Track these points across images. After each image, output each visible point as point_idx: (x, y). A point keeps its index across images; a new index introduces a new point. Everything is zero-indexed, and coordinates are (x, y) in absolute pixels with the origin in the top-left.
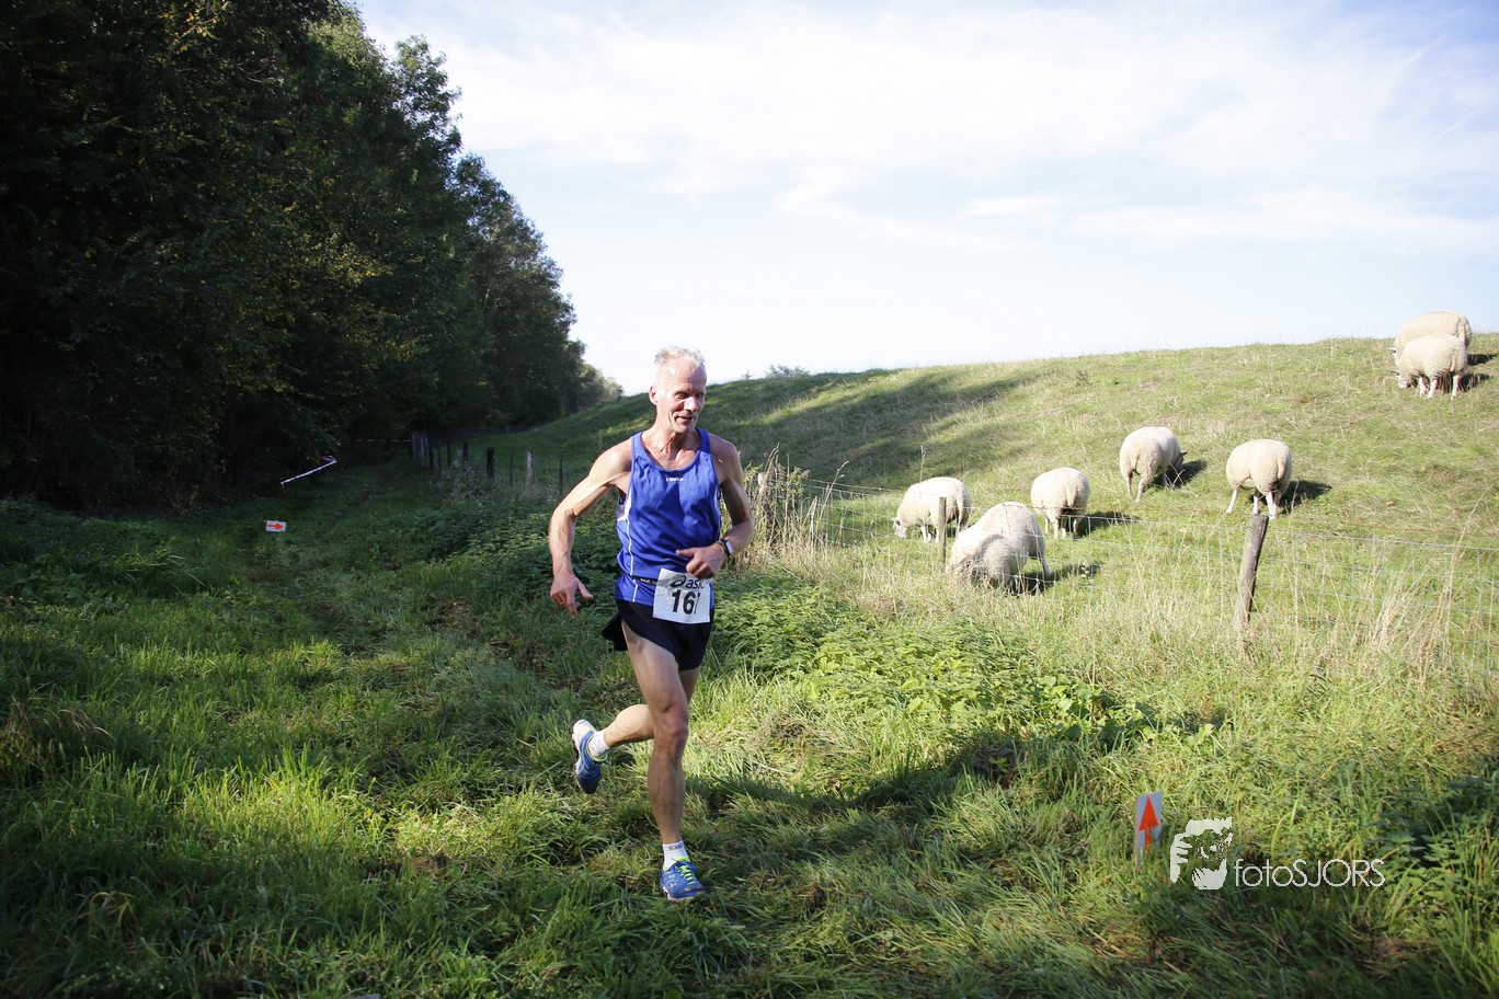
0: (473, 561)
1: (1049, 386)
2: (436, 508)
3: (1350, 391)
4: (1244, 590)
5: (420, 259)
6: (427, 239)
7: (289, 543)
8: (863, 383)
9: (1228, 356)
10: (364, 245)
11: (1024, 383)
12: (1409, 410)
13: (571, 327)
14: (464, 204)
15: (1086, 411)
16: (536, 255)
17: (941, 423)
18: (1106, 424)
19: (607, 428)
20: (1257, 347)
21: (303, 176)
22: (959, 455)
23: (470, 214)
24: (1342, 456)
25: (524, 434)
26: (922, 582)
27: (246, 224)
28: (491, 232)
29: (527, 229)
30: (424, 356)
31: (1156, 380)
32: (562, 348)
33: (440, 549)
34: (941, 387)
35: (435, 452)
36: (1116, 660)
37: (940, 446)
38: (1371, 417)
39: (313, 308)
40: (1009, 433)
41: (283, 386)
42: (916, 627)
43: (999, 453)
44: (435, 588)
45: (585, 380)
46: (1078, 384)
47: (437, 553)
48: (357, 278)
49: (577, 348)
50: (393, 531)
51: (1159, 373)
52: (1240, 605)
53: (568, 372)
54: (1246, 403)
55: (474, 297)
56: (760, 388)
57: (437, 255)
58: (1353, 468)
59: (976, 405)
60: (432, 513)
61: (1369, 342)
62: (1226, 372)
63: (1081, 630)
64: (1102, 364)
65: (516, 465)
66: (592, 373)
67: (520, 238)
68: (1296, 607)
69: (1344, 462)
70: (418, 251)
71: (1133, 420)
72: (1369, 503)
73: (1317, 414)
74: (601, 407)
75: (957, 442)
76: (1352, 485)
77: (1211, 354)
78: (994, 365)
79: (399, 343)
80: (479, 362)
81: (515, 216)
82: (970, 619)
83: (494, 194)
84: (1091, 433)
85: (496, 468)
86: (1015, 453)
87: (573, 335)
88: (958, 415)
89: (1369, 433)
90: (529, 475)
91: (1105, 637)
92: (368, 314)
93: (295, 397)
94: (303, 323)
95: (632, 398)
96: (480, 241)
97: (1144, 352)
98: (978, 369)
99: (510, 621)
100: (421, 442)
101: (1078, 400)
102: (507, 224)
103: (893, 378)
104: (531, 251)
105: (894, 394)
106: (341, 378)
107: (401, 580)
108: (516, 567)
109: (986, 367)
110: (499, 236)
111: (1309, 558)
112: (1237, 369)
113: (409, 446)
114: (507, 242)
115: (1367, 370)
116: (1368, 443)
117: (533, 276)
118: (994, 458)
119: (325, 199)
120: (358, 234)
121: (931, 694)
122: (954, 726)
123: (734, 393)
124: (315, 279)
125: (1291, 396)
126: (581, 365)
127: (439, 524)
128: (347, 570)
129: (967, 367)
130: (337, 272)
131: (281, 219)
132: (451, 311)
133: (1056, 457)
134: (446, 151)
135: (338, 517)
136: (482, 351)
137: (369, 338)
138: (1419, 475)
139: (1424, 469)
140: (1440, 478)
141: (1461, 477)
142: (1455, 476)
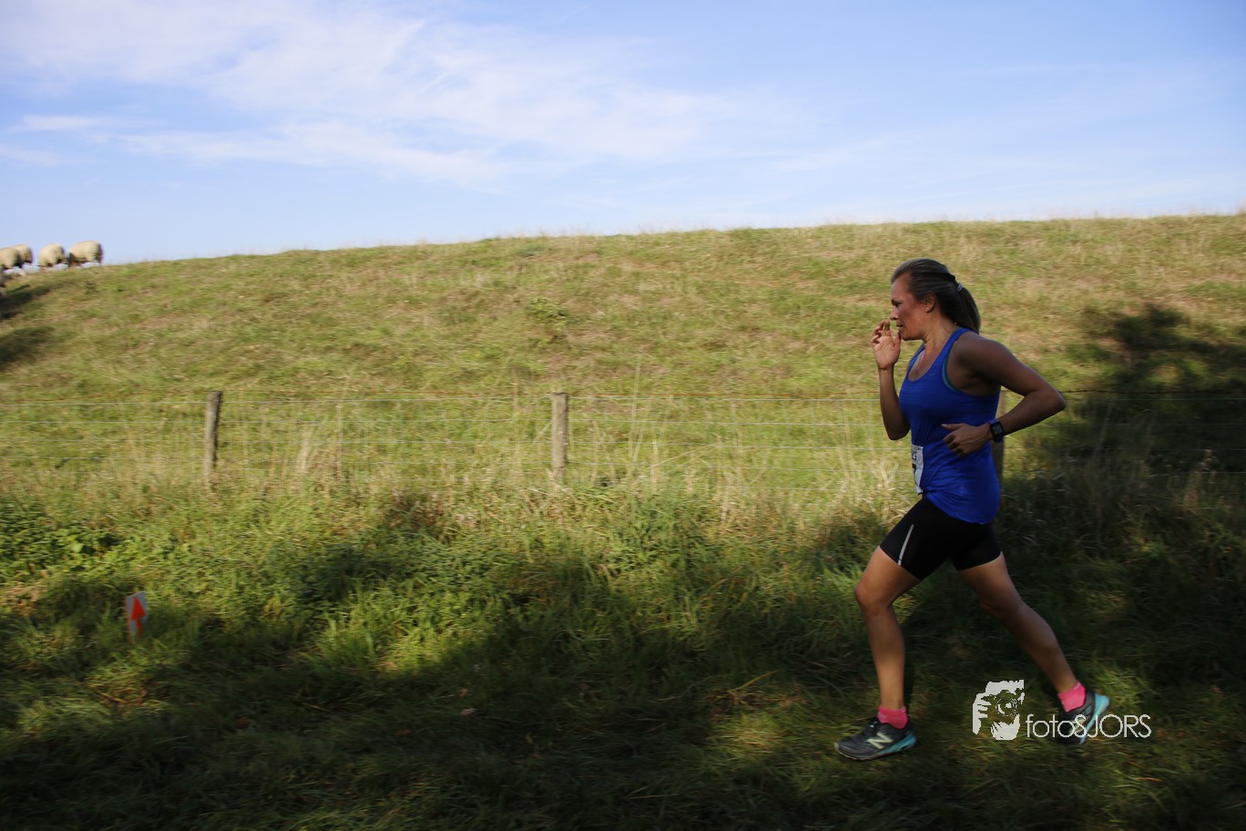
1: (62, 295)
4: (209, 446)
31: (153, 287)
36: (117, 509)
46: (88, 293)
51: (155, 281)
52: (207, 458)
62: (209, 280)
63: (90, 492)
72: (312, 374)
138: (346, 351)
139: (348, 347)
140: (360, 352)
141: (374, 351)
142: (369, 350)
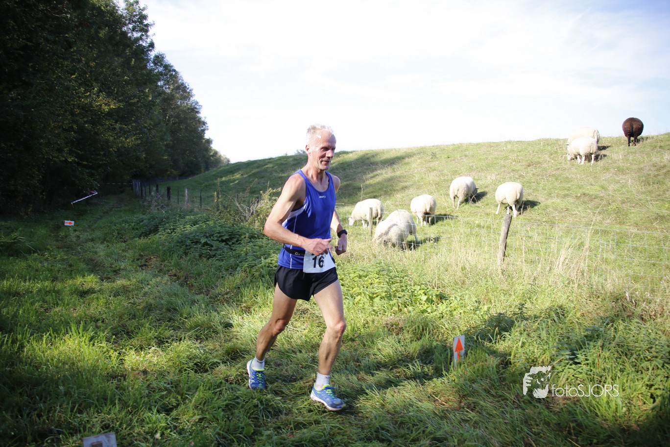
0: (160, 238)
1: (419, 158)
2: (144, 214)
3: (549, 161)
4: (502, 247)
5: (136, 100)
6: (139, 91)
7: (75, 231)
8: (337, 157)
9: (497, 146)
10: (109, 94)
11: (408, 157)
12: (574, 170)
13: (206, 132)
14: (156, 75)
15: (435, 170)
16: (189, 99)
17: (371, 175)
18: (444, 175)
19: (222, 177)
20: (510, 142)
21: (80, 61)
22: (380, 189)
23: (159, 80)
24: (545, 190)
25: (185, 180)
26: (362, 245)
27: (53, 83)
28: (169, 88)
29: (185, 87)
30: (138, 145)
31: (466, 156)
32: (202, 142)
33: (145, 233)
34: (372, 159)
35: (144, 189)
36: (446, 278)
37: (371, 185)
38: (558, 172)
39: (86, 122)
40: (402, 179)
41: (72, 158)
42: (360, 265)
43: (397, 188)
44: (143, 250)
45: (213, 156)
46: (432, 158)
47: (144, 234)
48: (106, 109)
49: (209, 142)
50: (124, 225)
51: (467, 153)
52: (500, 254)
53: (205, 152)
54: (505, 166)
55: (161, 118)
56: (291, 159)
57: (144, 98)
58: (550, 194)
59: (387, 167)
60: (142, 216)
61: (557, 140)
62: (496, 153)
63: (432, 266)
64: (443, 149)
65: (180, 193)
66: (216, 153)
67: (183, 91)
68: (524, 255)
69: (546, 192)
70: (135, 96)
71: (456, 173)
72: (556, 210)
73: (535, 171)
74: (220, 168)
75: (378, 183)
76: (549, 202)
77: (490, 145)
78: (395, 149)
79: (126, 139)
80: (164, 148)
81: (180, 81)
82: (382, 261)
83: (170, 71)
84: (437, 179)
85: (171, 196)
86: (404, 188)
87: (207, 135)
88: (379, 172)
89: (556, 179)
90: (186, 199)
91: (442, 268)
92: (112, 125)
93: (78, 164)
94: (81, 129)
95: (234, 164)
96: (164, 92)
97: (461, 144)
98: (388, 151)
99: (177, 265)
100: (137, 184)
101: (432, 165)
102: (176, 85)
103: (351, 155)
104: (187, 97)
105: (351, 162)
106: (100, 155)
107: (127, 247)
108: (180, 240)
109: (392, 150)
110: (173, 90)
111: (530, 234)
112: (501, 151)
113: (131, 186)
114: (177, 93)
115: (556, 152)
116: (556, 184)
117: (189, 109)
118: (395, 190)
119: (91, 72)
120: (106, 88)
121: (365, 294)
122: (375, 308)
123: (279, 162)
124: (87, 109)
125: (524, 163)
126: (211, 149)
127: (145, 221)
128: (102, 243)
129: (383, 150)
130: (97, 106)
131: (70, 81)
132: (150, 124)
133: (422, 190)
134: (147, 50)
135: (98, 219)
136: (165, 143)
137: (112, 136)
138: (577, 198)
139: (579, 195)
140: (586, 199)
141: (595, 198)
142: (592, 198)
